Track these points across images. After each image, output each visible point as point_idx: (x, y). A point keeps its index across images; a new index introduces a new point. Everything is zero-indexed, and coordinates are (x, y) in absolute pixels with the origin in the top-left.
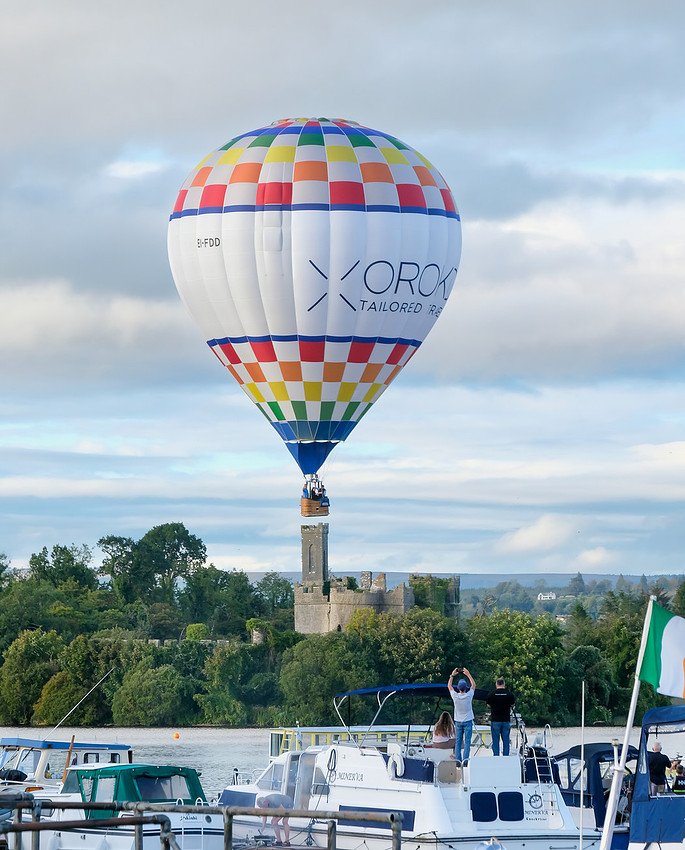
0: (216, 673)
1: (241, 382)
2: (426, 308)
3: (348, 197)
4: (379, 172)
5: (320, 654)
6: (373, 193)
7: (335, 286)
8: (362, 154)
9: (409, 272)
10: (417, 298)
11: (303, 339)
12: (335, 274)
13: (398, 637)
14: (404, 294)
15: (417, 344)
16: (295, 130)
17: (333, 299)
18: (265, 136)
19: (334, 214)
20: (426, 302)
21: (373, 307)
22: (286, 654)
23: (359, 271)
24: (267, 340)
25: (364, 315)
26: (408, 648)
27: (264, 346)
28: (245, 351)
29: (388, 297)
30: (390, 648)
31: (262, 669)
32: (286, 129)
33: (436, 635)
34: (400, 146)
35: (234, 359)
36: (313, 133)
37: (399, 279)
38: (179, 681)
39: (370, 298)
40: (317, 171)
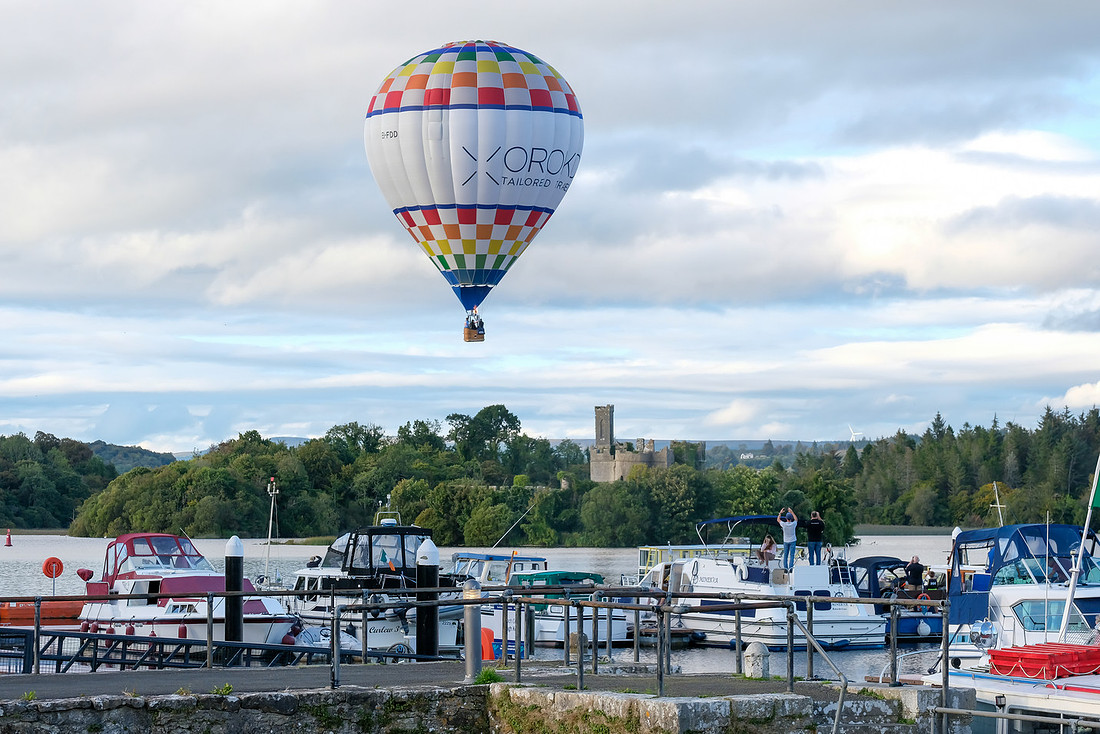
0: (537, 509)
1: (418, 242)
2: (554, 184)
3: (492, 99)
4: (517, 80)
5: (608, 496)
6: (511, 95)
7: (482, 166)
8: (505, 67)
9: (539, 156)
10: (545, 175)
11: (460, 207)
12: (482, 157)
13: (664, 484)
14: (535, 172)
15: (551, 212)
16: (456, 50)
17: (481, 176)
18: (433, 56)
19: (480, 111)
20: (554, 179)
21: (512, 182)
22: (585, 496)
23: (500, 155)
24: (434, 207)
25: (505, 188)
26: (671, 492)
27: (431, 213)
28: (418, 217)
29: (524, 174)
30: (658, 492)
31: (568, 506)
32: (450, 49)
33: (690, 483)
34: (535, 60)
35: (412, 223)
36: (468, 51)
37: (531, 161)
38: (510, 514)
39: (509, 175)
40: (469, 79)
